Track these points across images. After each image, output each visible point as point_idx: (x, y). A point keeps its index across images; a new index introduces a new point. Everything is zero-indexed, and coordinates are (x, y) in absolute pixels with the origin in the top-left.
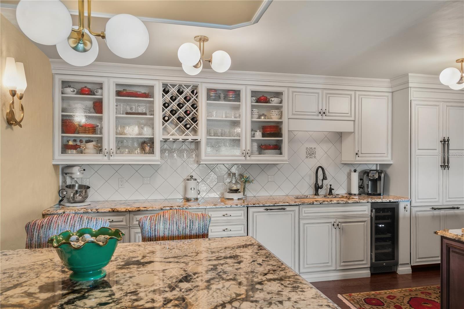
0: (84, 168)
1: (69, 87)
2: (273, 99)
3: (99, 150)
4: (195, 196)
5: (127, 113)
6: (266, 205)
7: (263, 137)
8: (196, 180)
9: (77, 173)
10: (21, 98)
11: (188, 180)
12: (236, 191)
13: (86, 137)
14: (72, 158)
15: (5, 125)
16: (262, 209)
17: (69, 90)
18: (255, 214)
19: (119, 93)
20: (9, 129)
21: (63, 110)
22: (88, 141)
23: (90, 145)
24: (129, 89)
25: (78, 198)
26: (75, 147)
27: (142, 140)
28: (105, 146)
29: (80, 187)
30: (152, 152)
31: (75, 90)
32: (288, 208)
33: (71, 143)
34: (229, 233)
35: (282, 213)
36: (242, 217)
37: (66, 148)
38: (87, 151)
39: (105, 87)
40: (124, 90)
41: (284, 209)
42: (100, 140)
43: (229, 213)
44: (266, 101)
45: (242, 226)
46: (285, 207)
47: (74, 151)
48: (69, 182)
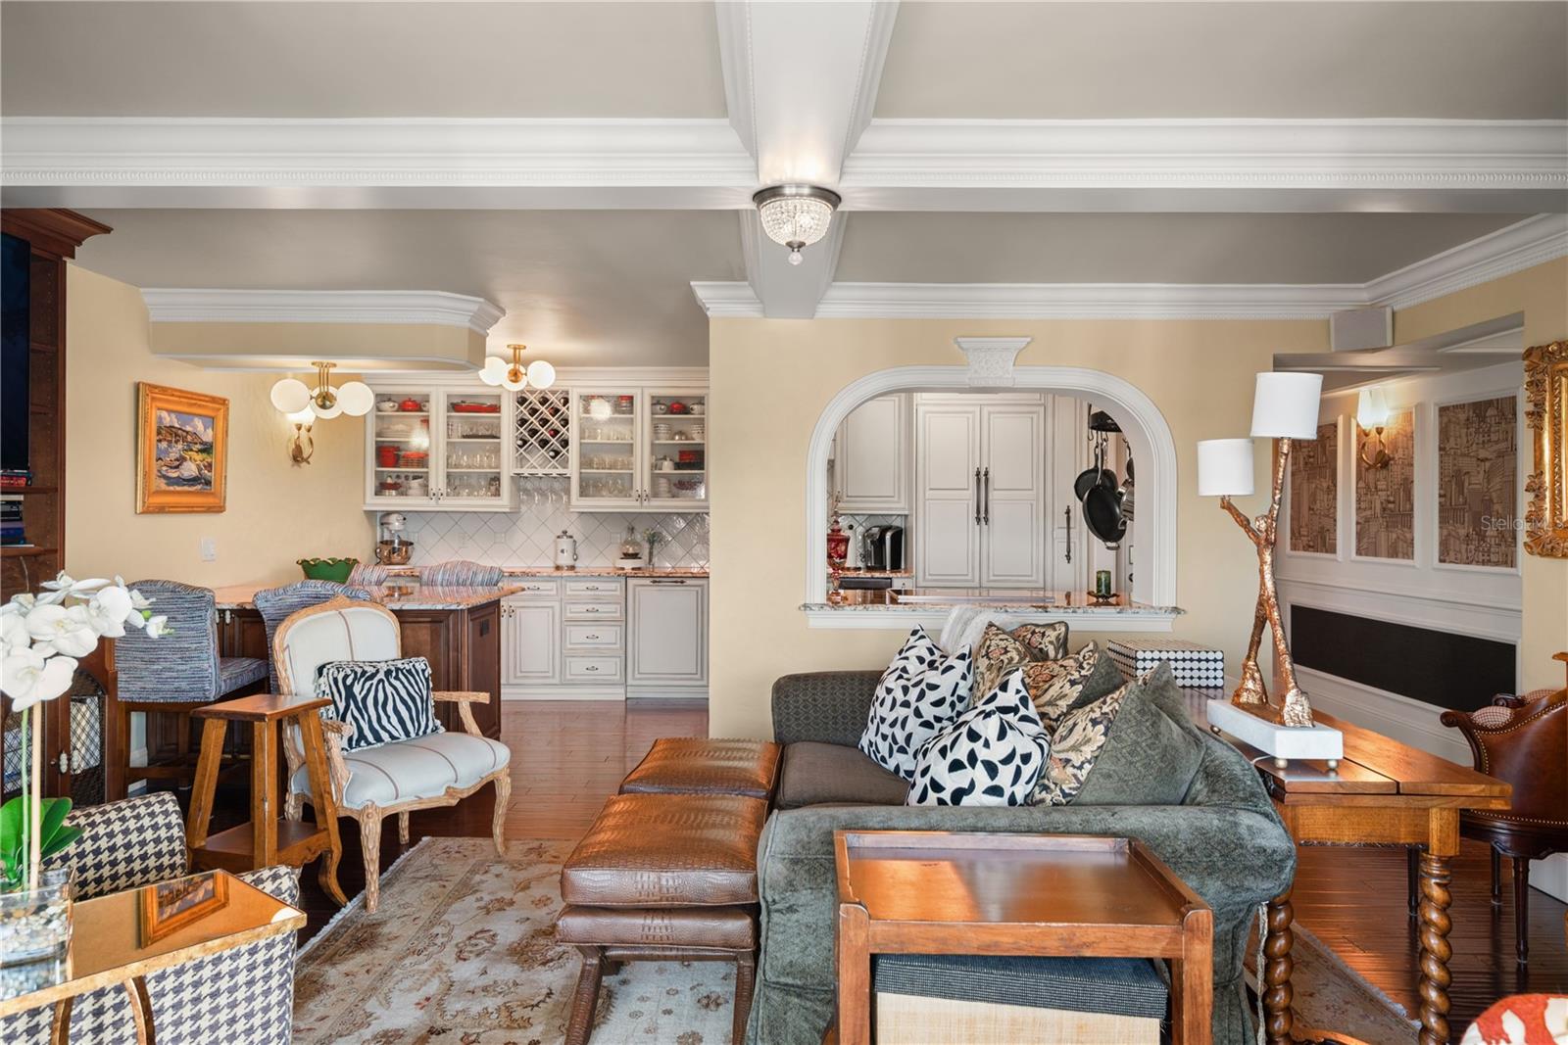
0: (405, 516)
1: (389, 400)
2: (695, 407)
3: (425, 490)
4: (570, 562)
5: (464, 437)
6: (655, 575)
7: (675, 469)
8: (571, 537)
9: (395, 523)
10: (309, 431)
11: (558, 537)
12: (635, 556)
13: (413, 472)
14: (391, 501)
15: (290, 462)
16: (648, 581)
17: (387, 405)
18: (638, 589)
19: (455, 407)
20: (296, 467)
21: (379, 435)
22: (415, 478)
23: (415, 484)
24: (468, 401)
25: (396, 558)
26: (395, 487)
27: (490, 476)
28: (432, 485)
29: (402, 543)
30: (497, 493)
31: (396, 405)
32: (689, 582)
33: (389, 481)
34: (597, 615)
35: (680, 589)
36: (618, 593)
37: (382, 488)
38: (410, 492)
39: (433, 400)
40: (463, 402)
41: (682, 582)
42: (424, 477)
43: (596, 585)
44: (685, 410)
45: (618, 606)
46: (684, 580)
47: (394, 492)
48: (387, 537)
